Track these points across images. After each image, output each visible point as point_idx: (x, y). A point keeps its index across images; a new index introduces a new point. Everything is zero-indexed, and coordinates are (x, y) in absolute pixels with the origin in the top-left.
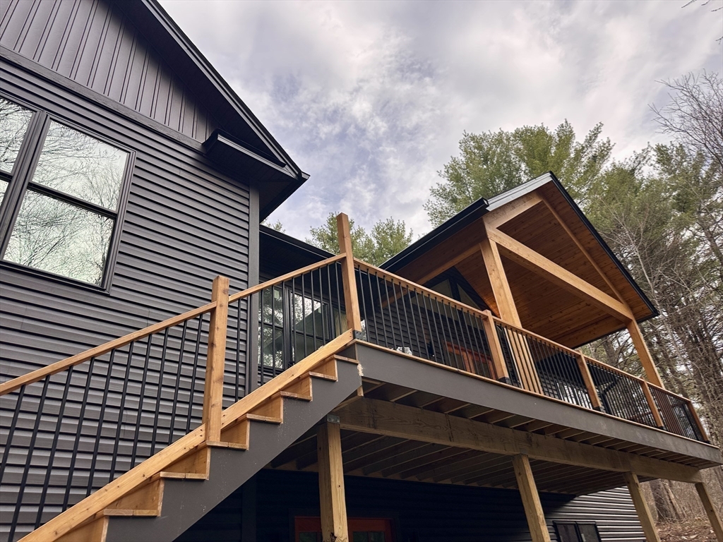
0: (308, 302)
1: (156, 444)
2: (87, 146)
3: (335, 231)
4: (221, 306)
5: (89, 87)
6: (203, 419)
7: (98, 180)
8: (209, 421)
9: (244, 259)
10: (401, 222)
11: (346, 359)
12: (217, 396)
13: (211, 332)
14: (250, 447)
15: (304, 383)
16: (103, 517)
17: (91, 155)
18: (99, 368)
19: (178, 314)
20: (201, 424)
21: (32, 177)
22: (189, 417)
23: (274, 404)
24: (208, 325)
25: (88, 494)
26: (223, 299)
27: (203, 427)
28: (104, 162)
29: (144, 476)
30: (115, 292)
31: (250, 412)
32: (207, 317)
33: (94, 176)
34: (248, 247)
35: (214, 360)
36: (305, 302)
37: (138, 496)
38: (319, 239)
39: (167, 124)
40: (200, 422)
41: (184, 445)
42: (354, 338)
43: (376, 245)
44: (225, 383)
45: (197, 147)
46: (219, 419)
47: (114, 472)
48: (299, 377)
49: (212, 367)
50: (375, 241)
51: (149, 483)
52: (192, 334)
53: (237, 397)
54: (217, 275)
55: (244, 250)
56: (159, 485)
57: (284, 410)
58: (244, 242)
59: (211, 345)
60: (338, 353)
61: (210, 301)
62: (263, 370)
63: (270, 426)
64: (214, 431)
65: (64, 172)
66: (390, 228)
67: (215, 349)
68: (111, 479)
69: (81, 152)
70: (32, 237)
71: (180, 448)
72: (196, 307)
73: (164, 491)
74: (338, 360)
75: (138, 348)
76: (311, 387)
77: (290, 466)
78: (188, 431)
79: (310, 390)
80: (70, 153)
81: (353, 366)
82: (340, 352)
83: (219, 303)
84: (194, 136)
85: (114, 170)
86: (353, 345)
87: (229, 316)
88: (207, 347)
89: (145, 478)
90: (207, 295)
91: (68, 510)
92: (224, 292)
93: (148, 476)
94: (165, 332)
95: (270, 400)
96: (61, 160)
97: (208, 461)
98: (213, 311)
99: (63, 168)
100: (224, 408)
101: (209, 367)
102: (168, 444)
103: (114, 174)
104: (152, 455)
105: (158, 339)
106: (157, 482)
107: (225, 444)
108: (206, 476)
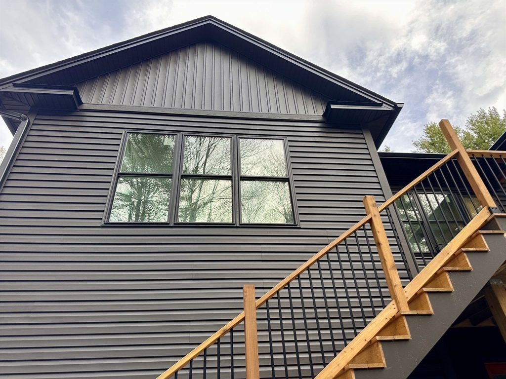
0: (431, 197)
1: (366, 318)
2: (256, 146)
3: (434, 137)
4: (375, 216)
5: (251, 111)
6: (392, 296)
7: (267, 163)
8: (397, 297)
9: (375, 180)
10: (492, 108)
11: (491, 232)
12: (396, 279)
13: (375, 236)
14: (434, 312)
15: (460, 258)
16: (350, 369)
17: (260, 151)
18: (315, 274)
19: (348, 229)
20: (391, 301)
21: (241, 173)
22: (382, 297)
23: (442, 278)
24: (371, 231)
25: (335, 356)
26: (375, 211)
27: (393, 302)
28: (268, 152)
29: (366, 340)
30: (303, 225)
31: (424, 286)
32: (368, 226)
33: (264, 162)
34: (375, 171)
35: (384, 254)
36: (429, 198)
37: (365, 354)
38: (422, 148)
39: (298, 113)
40: (390, 299)
41: (385, 316)
42: (492, 213)
43: (475, 135)
44: (398, 270)
45: (320, 118)
46: (403, 294)
47: (346, 340)
48: (454, 254)
49: (385, 260)
50: (472, 132)
51: (370, 345)
52: (362, 240)
53: (410, 278)
54: (364, 196)
55: (373, 174)
56: (378, 345)
57: (451, 281)
58: (371, 168)
59: (378, 244)
60: (482, 228)
61: (366, 215)
62: (423, 255)
63: (444, 294)
64: (402, 304)
65: (250, 166)
66: (484, 117)
67: (382, 246)
68: (346, 345)
69: (254, 151)
70: (245, 207)
71: (383, 318)
72: (357, 222)
73: (383, 350)
74: (483, 234)
75: (333, 256)
76: (467, 260)
77: (466, 324)
78: (384, 306)
79: (468, 262)
80: (249, 154)
81: (500, 236)
82: (483, 227)
83: (373, 214)
84: (316, 112)
85: (273, 154)
86: (493, 219)
87: (383, 222)
88: (375, 247)
89: (367, 342)
90: (362, 212)
91: (327, 366)
92: (374, 205)
93: (368, 340)
94: (344, 242)
95: (436, 276)
96: (247, 160)
97: (406, 325)
98: (370, 221)
99: (249, 164)
100: (404, 287)
101: (383, 260)
102: (373, 317)
103: (274, 156)
104: (366, 325)
105: (342, 248)
106: (376, 344)
107: (414, 312)
108: (409, 337)
